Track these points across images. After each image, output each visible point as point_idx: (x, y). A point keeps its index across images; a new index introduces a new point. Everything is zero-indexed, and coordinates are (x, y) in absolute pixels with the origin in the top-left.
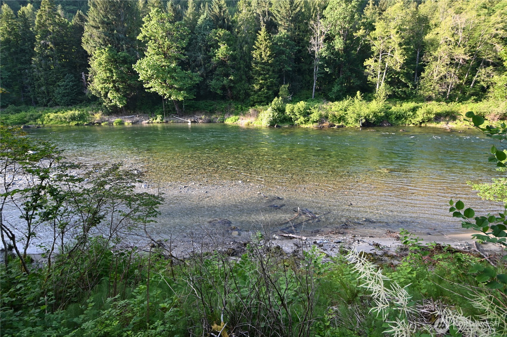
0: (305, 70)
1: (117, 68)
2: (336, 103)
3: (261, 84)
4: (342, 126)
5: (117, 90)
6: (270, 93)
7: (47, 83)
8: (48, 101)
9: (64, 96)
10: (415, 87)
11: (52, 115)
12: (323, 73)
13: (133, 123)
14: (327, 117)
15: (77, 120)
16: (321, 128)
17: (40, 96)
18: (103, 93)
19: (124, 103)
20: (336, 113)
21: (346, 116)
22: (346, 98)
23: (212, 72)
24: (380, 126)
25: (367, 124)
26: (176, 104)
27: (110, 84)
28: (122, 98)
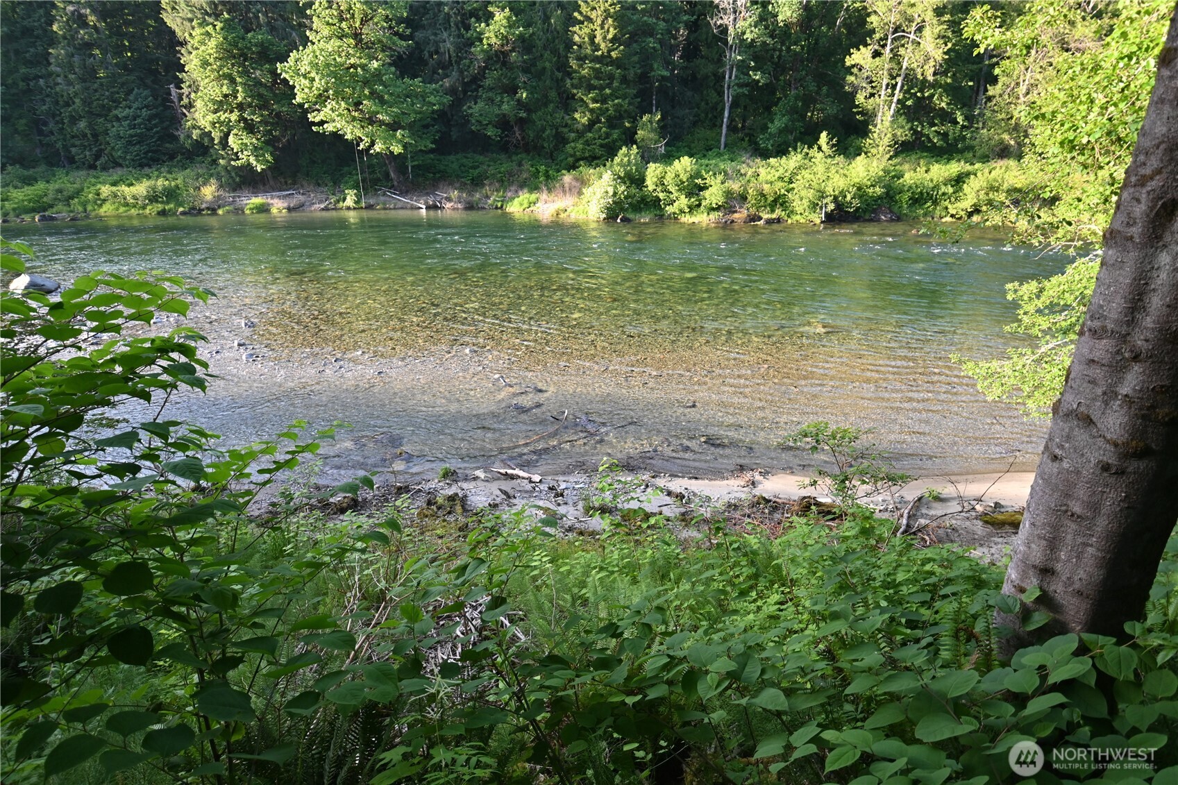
0: (707, 77)
1: (245, 73)
2: (772, 161)
3: (592, 111)
4: (779, 220)
5: (250, 128)
6: (615, 136)
7: (90, 113)
8: (97, 156)
9: (130, 143)
10: (971, 123)
11: (106, 190)
12: (747, 85)
13: (289, 209)
14: (743, 198)
15: (162, 202)
16: (727, 225)
17: (78, 143)
18: (216, 135)
19: (268, 161)
20: (766, 187)
21: (790, 195)
22: (795, 149)
23: (476, 80)
24: (871, 220)
25: (839, 216)
26: (390, 163)
27: (232, 112)
28: (261, 149)
